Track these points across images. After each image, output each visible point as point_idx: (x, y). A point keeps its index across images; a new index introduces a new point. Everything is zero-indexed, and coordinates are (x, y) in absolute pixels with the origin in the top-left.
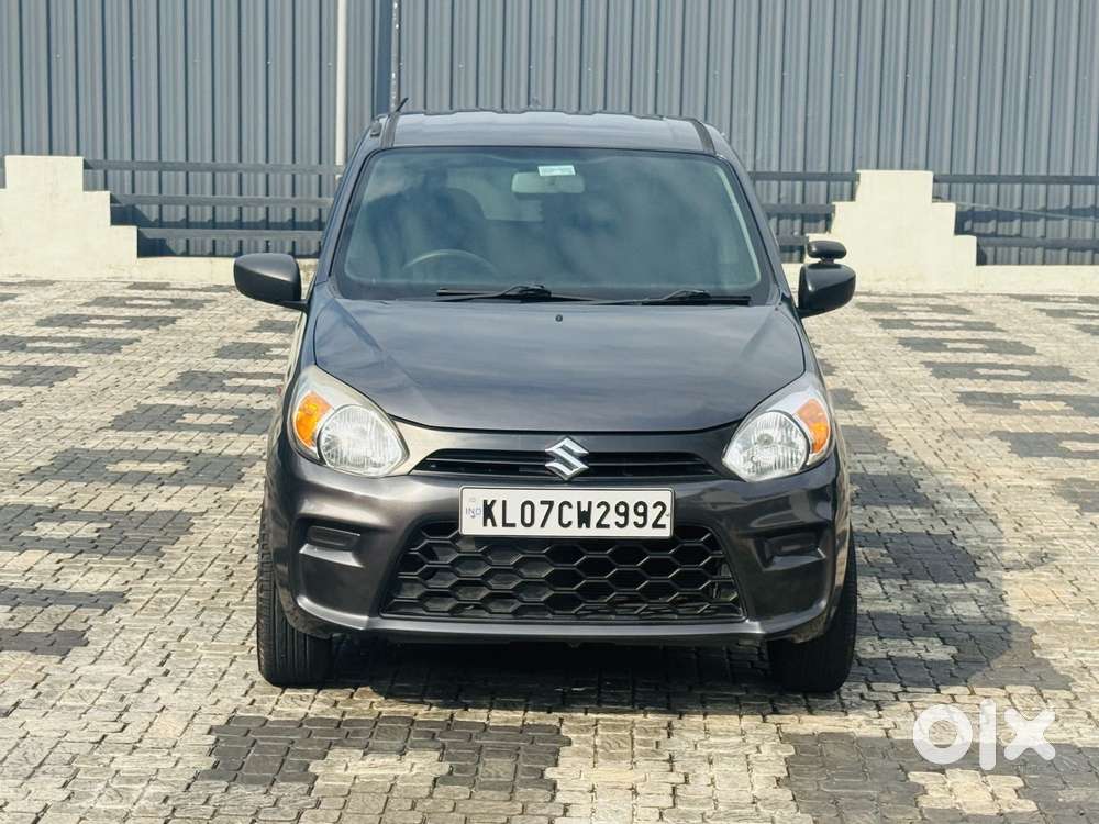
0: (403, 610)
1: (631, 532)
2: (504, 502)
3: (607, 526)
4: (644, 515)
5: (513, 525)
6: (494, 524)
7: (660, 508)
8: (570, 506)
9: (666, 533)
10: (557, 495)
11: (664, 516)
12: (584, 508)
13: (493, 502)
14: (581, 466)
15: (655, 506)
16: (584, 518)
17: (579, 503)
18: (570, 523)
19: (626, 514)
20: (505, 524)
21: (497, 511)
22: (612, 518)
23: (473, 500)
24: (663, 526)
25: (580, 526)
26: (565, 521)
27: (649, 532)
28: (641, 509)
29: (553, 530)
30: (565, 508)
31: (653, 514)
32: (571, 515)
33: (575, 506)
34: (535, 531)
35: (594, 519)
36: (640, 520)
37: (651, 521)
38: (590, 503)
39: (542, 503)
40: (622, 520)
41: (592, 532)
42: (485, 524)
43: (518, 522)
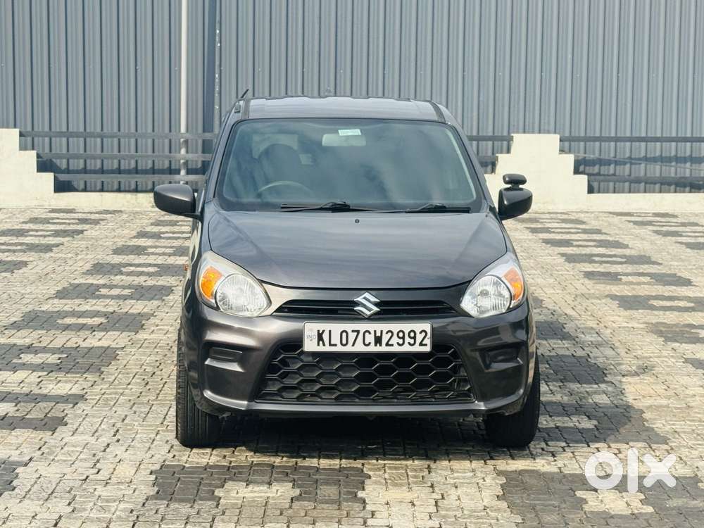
0: (268, 398)
1: (406, 348)
2: (330, 331)
3: (392, 345)
4: (414, 338)
5: (335, 345)
6: (324, 345)
7: (423, 334)
8: (370, 333)
9: (427, 349)
10: (362, 326)
11: (426, 339)
12: (378, 334)
13: (323, 331)
14: (376, 309)
15: (421, 333)
16: (378, 340)
17: (375, 331)
18: (370, 343)
19: (403, 338)
20: (330, 345)
21: (325, 336)
22: (395, 340)
23: (311, 330)
24: (426, 345)
25: (376, 345)
26: (367, 343)
27: (417, 348)
28: (412, 335)
29: (359, 348)
30: (367, 334)
31: (419, 337)
32: (370, 338)
33: (373, 333)
34: (349, 349)
35: (384, 341)
36: (412, 341)
37: (418, 341)
38: (382, 332)
39: (353, 331)
40: (401, 341)
41: (383, 349)
42: (318, 345)
43: (338, 343)
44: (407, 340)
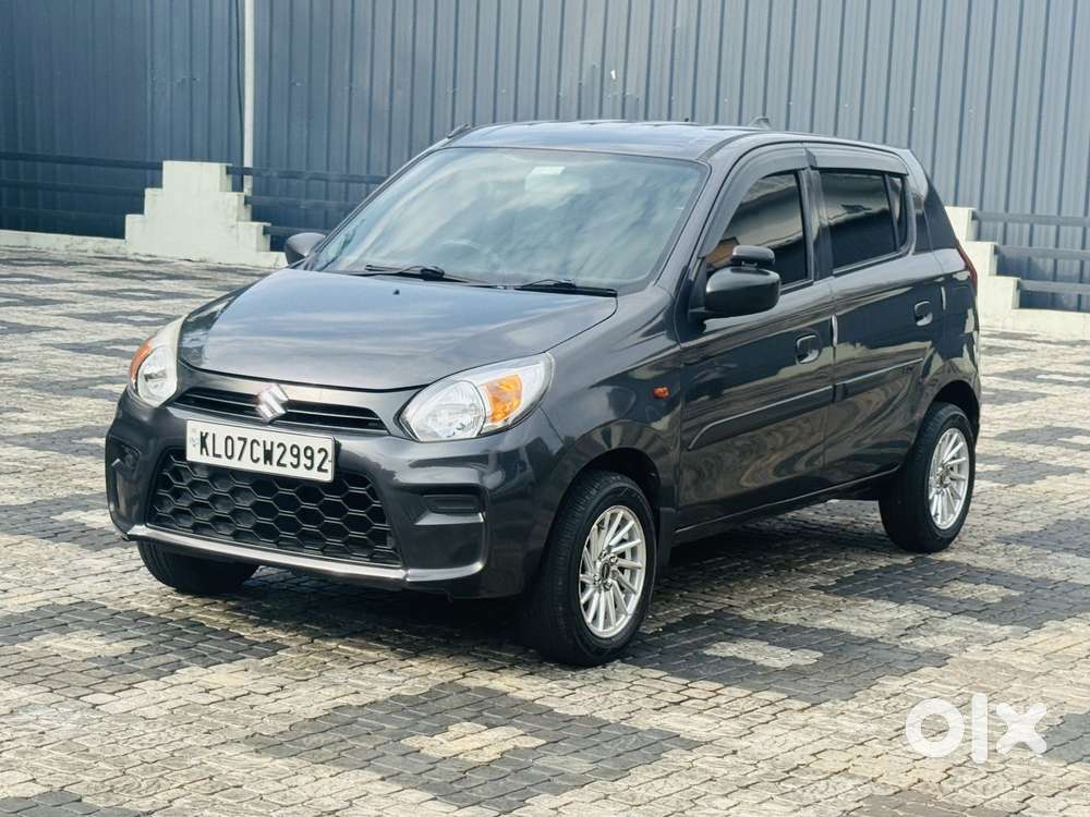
1: (301, 473)
2: (214, 435)
3: (284, 465)
4: (311, 458)
5: (219, 456)
6: (207, 454)
7: (323, 454)
8: (258, 444)
9: (327, 477)
10: (251, 432)
11: (327, 462)
12: (268, 448)
13: (207, 434)
14: (281, 411)
15: (319, 452)
16: (268, 456)
17: (264, 442)
18: (258, 459)
19: (297, 456)
20: (214, 455)
21: (209, 441)
22: (288, 459)
23: (194, 431)
24: (326, 471)
25: (265, 463)
26: (255, 458)
27: (314, 475)
28: (309, 453)
29: (246, 464)
30: (255, 444)
31: (318, 458)
32: (259, 452)
33: (262, 444)
34: (234, 464)
35: (275, 458)
36: (309, 463)
37: (316, 464)
38: (272, 443)
39: (240, 439)
40: (295, 461)
41: (273, 469)
42: (201, 453)
43: (223, 453)
44: (304, 460)
